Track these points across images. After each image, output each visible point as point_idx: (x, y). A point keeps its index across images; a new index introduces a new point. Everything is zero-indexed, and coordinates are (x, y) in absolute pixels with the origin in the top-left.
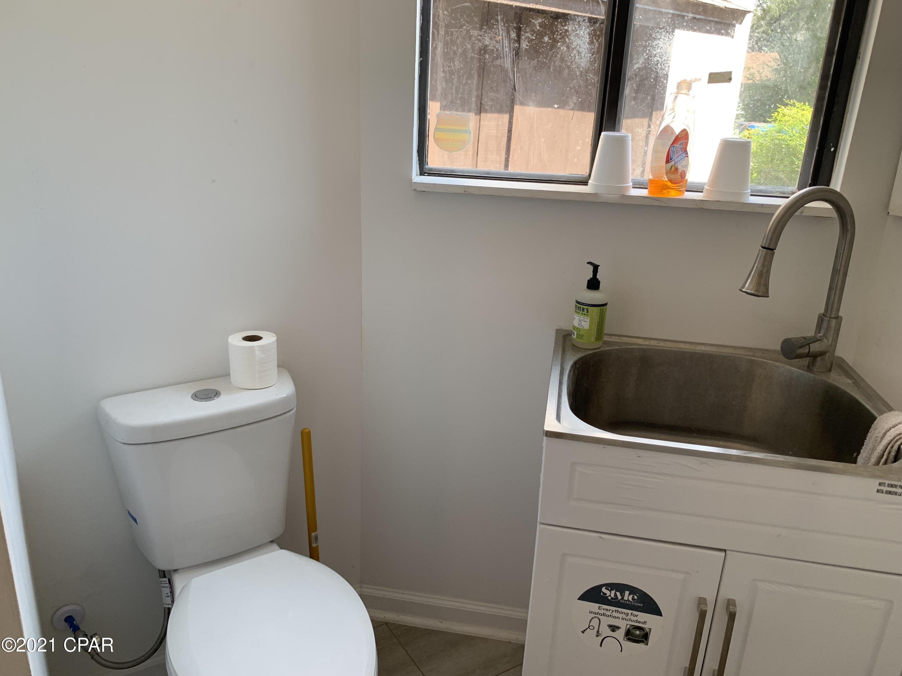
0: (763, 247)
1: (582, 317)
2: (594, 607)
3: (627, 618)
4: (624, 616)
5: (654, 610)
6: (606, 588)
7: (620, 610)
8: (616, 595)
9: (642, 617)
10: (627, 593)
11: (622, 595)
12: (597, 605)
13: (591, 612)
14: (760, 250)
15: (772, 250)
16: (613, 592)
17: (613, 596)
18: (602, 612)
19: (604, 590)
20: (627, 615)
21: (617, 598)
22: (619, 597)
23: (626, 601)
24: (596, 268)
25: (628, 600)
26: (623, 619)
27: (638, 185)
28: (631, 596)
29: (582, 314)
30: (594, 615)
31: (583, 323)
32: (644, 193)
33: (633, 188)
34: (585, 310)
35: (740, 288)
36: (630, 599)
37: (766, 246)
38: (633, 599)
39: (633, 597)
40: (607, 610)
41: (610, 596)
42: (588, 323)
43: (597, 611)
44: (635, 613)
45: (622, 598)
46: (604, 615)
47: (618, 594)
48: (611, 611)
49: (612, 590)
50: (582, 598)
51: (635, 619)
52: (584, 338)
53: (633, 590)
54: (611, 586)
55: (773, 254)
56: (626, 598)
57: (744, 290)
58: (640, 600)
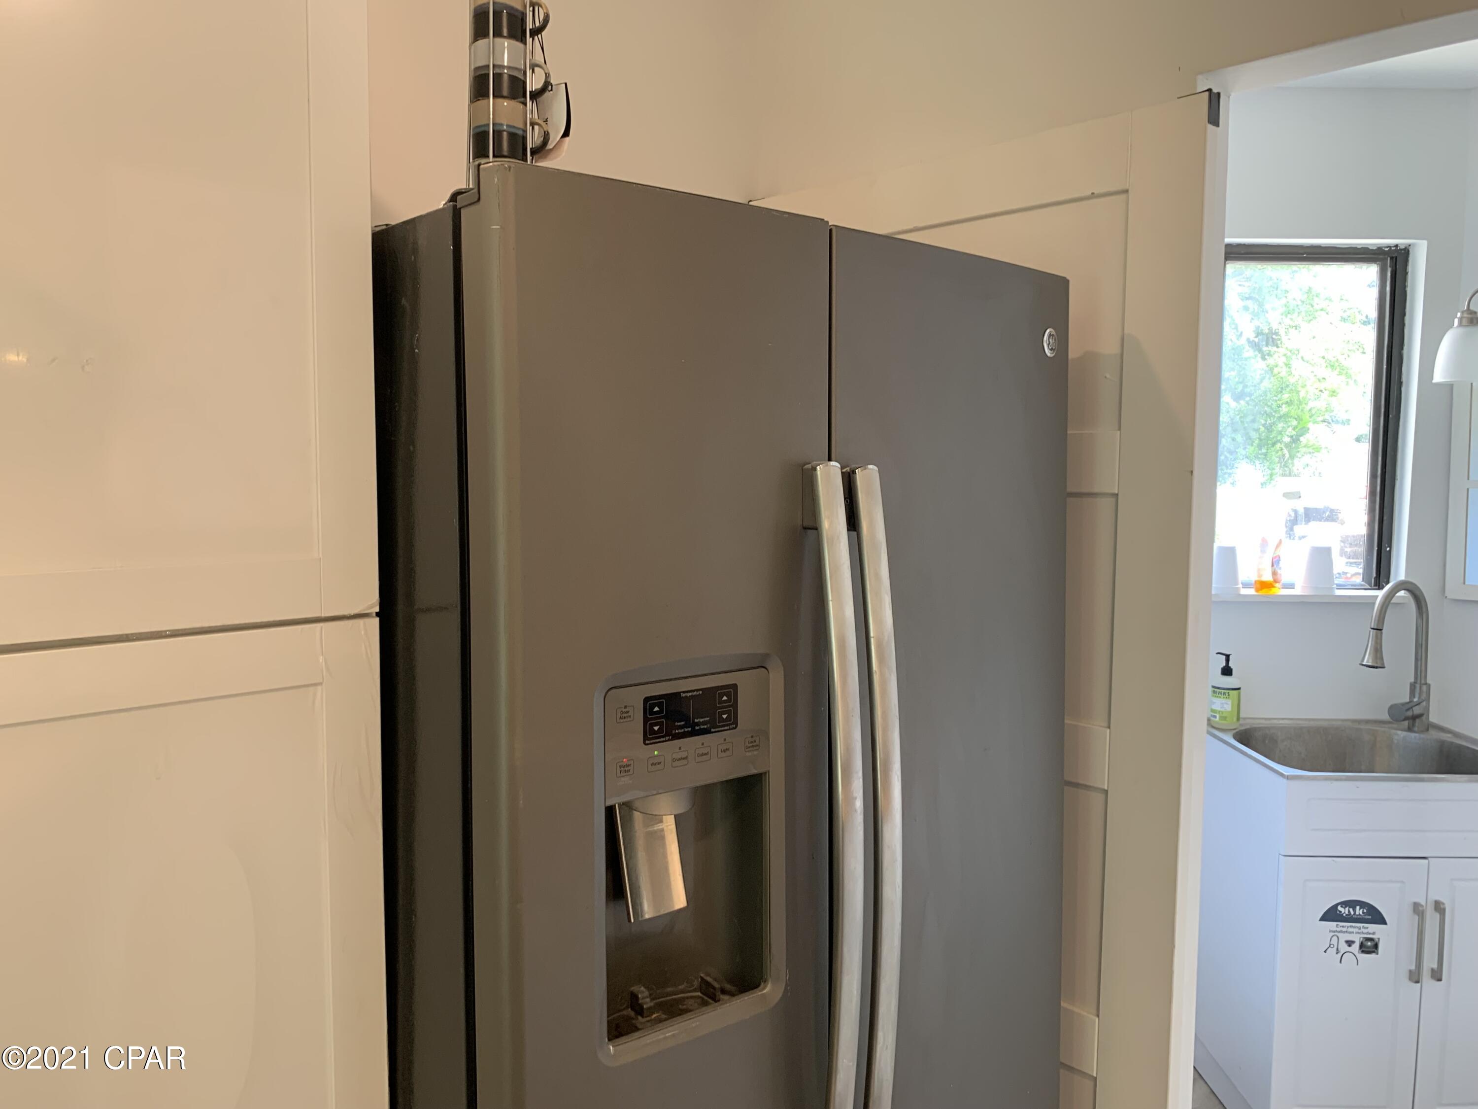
0: (1372, 629)
1: (1224, 701)
2: (1332, 925)
3: (1360, 931)
4: (1357, 930)
5: (1381, 921)
6: (1341, 907)
7: (1354, 924)
8: (1349, 911)
9: (1372, 927)
10: (1358, 908)
11: (1354, 910)
12: (1335, 924)
13: (1331, 931)
14: (1370, 631)
15: (1381, 630)
16: (1347, 909)
17: (1347, 912)
18: (1339, 929)
19: (1339, 908)
20: (1360, 928)
21: (1350, 914)
22: (1352, 913)
23: (1358, 915)
24: (1228, 657)
25: (1360, 915)
26: (1357, 933)
27: (1246, 585)
28: (1361, 910)
29: (1224, 698)
30: (1333, 934)
31: (1225, 706)
32: (1251, 592)
33: (1243, 588)
34: (1227, 694)
35: (1360, 662)
36: (1361, 913)
37: (1375, 627)
38: (1363, 913)
39: (1363, 911)
40: (1343, 927)
41: (1345, 913)
42: (1230, 706)
43: (1335, 929)
44: (1366, 925)
45: (1355, 914)
46: (1341, 932)
47: (1351, 910)
48: (1346, 927)
49: (1346, 907)
50: (1323, 919)
51: (1365, 931)
52: (1228, 719)
53: (1362, 904)
54: (1345, 904)
55: (1382, 633)
56: (1357, 913)
57: (1364, 663)
58: (1368, 913)
